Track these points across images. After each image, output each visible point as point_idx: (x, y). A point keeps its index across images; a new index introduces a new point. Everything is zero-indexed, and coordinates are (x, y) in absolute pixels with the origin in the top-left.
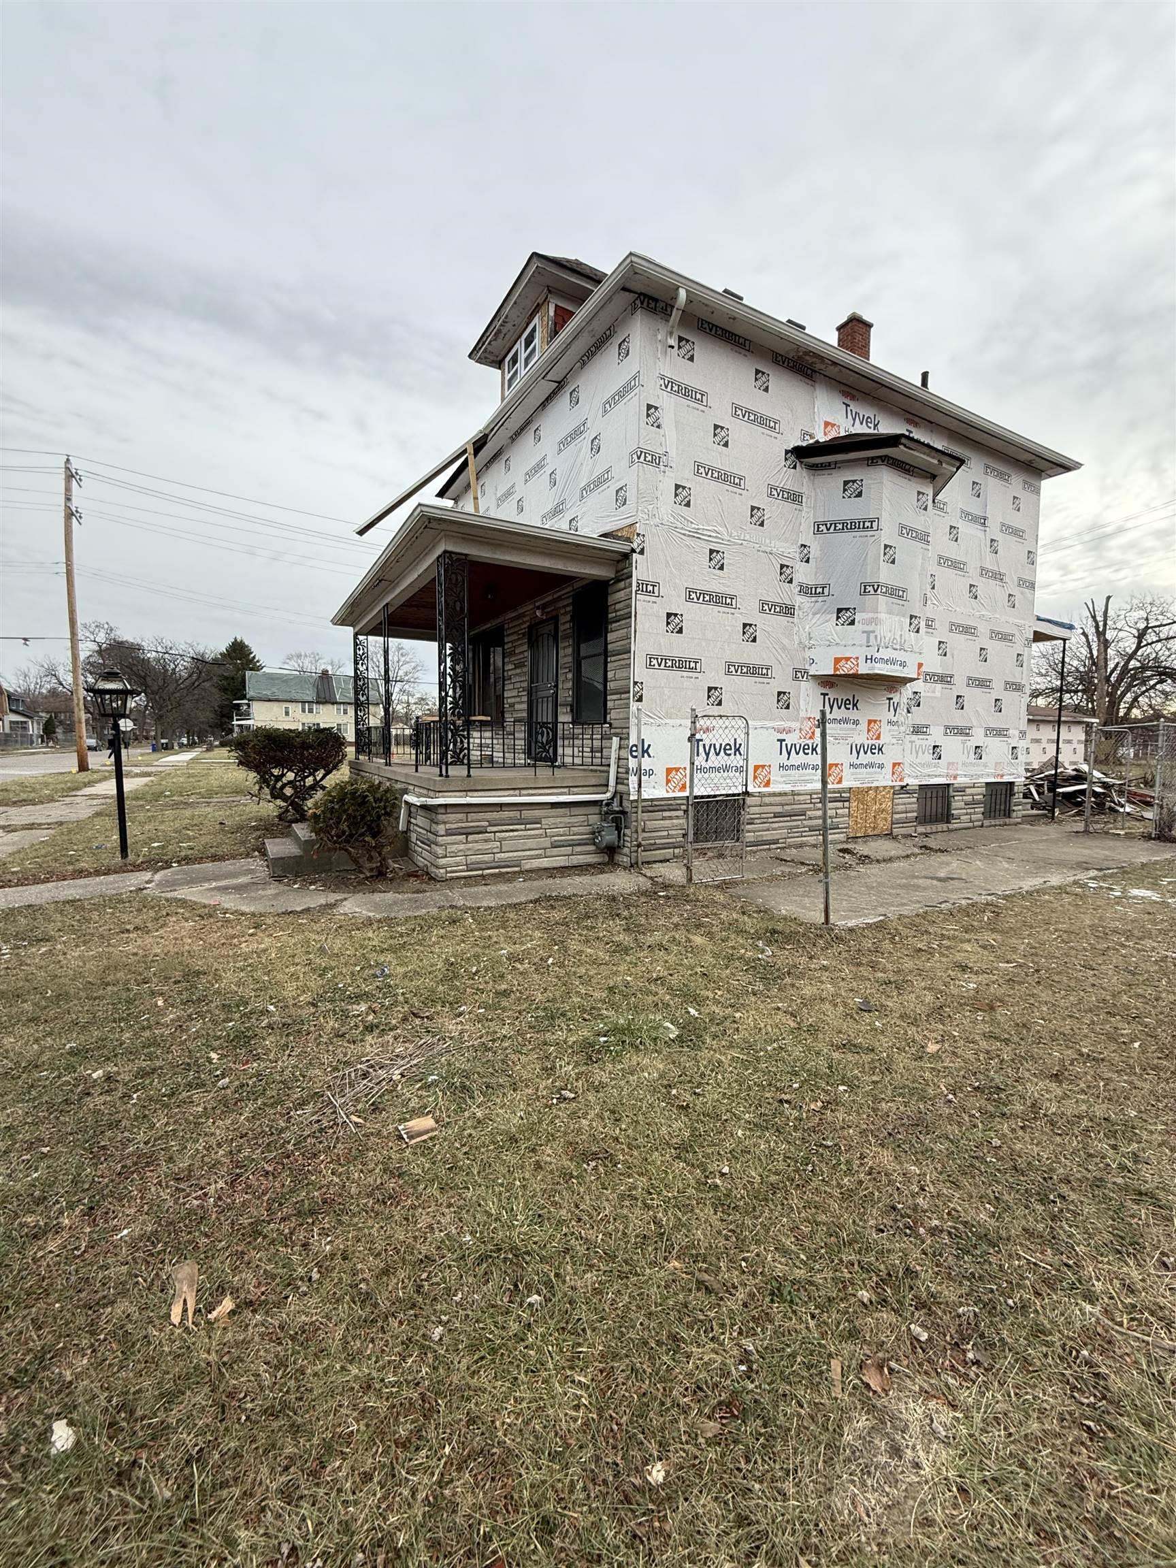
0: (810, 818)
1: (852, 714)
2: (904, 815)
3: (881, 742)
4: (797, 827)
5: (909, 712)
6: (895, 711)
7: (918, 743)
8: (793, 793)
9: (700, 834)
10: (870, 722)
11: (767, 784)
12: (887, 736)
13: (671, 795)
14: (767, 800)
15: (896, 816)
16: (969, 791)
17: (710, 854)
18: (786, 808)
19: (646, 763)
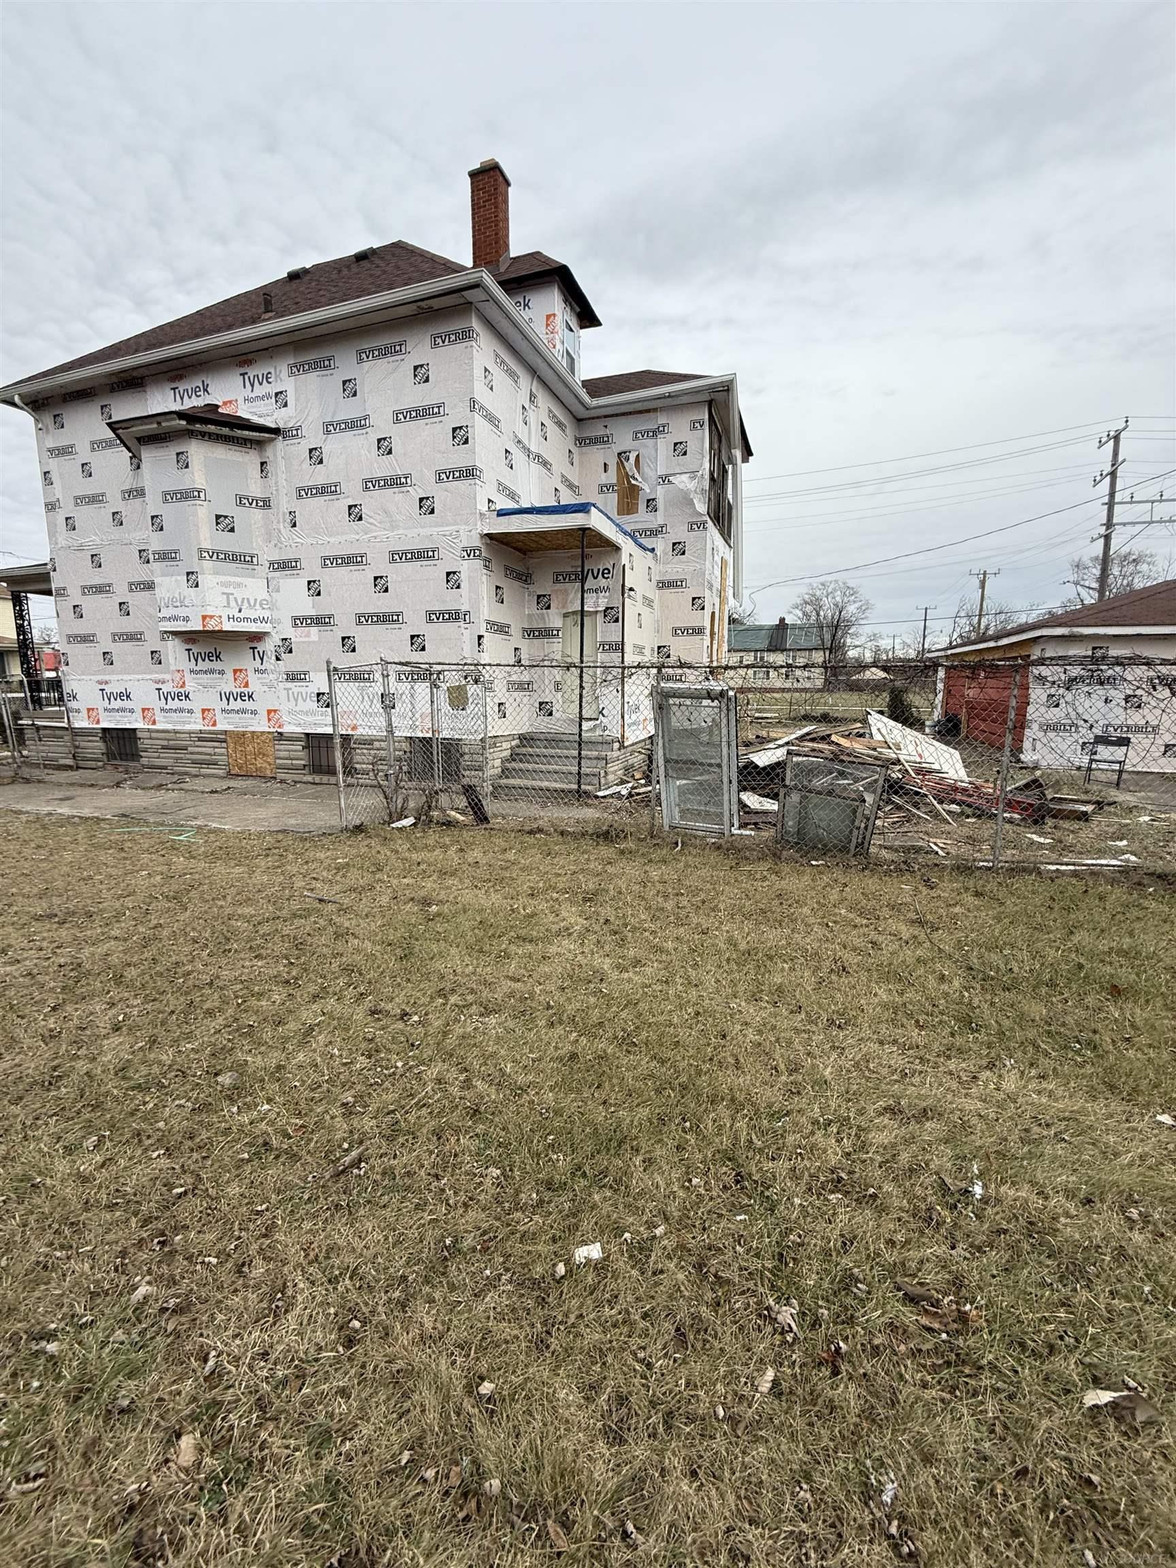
0: (192, 753)
1: (217, 665)
2: (290, 762)
3: (250, 690)
4: (181, 759)
5: (278, 659)
6: (262, 659)
7: (296, 690)
8: (176, 732)
9: (110, 755)
10: (235, 671)
11: (154, 723)
12: (255, 684)
13: (91, 726)
14: (154, 735)
15: (278, 761)
16: (377, 744)
17: (120, 770)
18: (171, 742)
19: (73, 705)
